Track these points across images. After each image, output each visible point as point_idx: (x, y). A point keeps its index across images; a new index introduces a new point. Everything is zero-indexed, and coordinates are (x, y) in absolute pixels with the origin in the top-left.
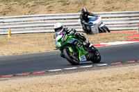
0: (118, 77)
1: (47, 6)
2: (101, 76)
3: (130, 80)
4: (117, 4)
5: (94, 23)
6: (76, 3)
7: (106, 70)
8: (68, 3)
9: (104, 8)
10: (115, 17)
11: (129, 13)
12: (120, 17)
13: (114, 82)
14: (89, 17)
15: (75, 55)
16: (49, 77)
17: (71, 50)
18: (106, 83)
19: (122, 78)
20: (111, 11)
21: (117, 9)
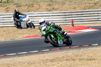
0: (57, 59)
1: (5, 8)
2: (45, 59)
3: (66, 61)
4: (56, 6)
5: (23, 20)
6: (27, 5)
7: (48, 54)
8: (20, 5)
9: (47, 9)
10: (55, 16)
11: (65, 13)
12: (58, 16)
13: (54, 63)
14: (19, 16)
15: (55, 40)
16: (6, 59)
17: (52, 36)
18: (48, 64)
19: (60, 60)
20: (52, 11)
21: (56, 9)
